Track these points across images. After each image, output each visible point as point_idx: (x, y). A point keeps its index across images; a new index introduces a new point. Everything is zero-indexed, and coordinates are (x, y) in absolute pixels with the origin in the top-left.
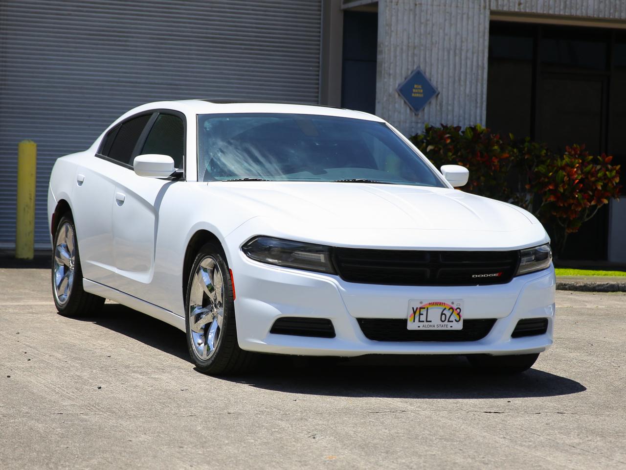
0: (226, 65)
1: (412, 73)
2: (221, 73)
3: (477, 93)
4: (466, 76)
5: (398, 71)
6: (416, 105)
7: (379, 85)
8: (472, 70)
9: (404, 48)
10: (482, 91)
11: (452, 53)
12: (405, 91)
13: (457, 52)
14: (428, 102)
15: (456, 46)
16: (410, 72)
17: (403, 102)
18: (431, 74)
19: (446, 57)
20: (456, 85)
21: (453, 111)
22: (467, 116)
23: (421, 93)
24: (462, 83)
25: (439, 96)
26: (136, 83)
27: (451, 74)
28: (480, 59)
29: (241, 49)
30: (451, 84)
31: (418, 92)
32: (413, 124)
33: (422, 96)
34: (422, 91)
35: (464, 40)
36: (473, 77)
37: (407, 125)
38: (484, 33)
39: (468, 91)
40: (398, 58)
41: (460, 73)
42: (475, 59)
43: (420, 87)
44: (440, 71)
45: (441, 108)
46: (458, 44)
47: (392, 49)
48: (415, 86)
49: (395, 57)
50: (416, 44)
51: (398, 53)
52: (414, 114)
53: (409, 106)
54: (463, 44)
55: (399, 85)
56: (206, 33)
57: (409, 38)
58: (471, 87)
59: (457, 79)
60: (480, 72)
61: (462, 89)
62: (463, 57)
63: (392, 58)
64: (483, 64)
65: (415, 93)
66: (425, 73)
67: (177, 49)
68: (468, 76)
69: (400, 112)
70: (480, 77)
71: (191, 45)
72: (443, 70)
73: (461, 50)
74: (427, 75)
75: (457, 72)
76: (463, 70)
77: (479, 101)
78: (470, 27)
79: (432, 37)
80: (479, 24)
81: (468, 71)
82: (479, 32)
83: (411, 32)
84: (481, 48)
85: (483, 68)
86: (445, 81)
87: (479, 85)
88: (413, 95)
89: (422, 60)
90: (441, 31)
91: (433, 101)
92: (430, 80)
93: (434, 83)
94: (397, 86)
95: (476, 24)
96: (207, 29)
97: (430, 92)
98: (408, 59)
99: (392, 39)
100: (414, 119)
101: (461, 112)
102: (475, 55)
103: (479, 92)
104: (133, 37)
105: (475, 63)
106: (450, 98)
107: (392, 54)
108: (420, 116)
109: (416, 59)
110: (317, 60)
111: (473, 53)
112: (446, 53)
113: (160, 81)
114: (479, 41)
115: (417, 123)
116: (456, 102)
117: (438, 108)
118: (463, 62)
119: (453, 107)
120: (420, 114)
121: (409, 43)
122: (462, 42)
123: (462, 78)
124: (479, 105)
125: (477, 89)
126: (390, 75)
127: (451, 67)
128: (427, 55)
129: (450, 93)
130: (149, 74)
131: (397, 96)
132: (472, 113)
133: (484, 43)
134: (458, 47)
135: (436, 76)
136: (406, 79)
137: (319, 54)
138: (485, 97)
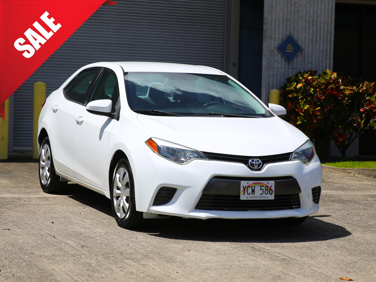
0: (165, 32)
1: (286, 36)
2: (162, 37)
3: (327, 49)
4: (320, 39)
5: (277, 36)
6: (289, 58)
7: (265, 45)
8: (324, 35)
9: (281, 20)
10: (330, 48)
11: (311, 23)
12: (281, 48)
13: (315, 23)
14: (297, 55)
15: (314, 19)
16: (284, 36)
17: (280, 55)
18: (298, 37)
19: (307, 26)
20: (314, 44)
21: (312, 60)
22: (321, 64)
23: (292, 50)
24: (318, 43)
25: (303, 52)
26: (108, 43)
27: (311, 38)
28: (329, 27)
29: (175, 21)
30: (310, 44)
31: (289, 49)
32: (287, 69)
33: (292, 51)
34: (292, 48)
35: (319, 15)
36: (325, 39)
37: (283, 70)
38: (332, 10)
39: (321, 47)
40: (277, 27)
41: (317, 36)
42: (326, 27)
43: (291, 46)
44: (304, 35)
45: (304, 60)
46: (315, 18)
47: (273, 22)
48: (288, 45)
49: (275, 26)
50: (289, 18)
51: (277, 24)
52: (287, 63)
53: (283, 58)
54: (319, 18)
55: (278, 45)
56: (153, 11)
57: (284, 14)
58: (323, 46)
59: (314, 40)
60: (329, 36)
61: (318, 47)
62: (318, 26)
63: (273, 27)
64: (331, 31)
65: (288, 50)
66: (294, 37)
67: (134, 22)
68: (322, 39)
69: (278, 62)
70: (329, 39)
71: (143, 19)
72: (305, 35)
73: (317, 22)
74: (296, 38)
75: (314, 36)
76: (318, 35)
77: (328, 54)
78: (323, 7)
79: (299, 13)
80: (329, 5)
81: (322, 35)
82: (329, 10)
83: (285, 10)
84: (329, 21)
85: (331, 33)
86: (307, 42)
87: (329, 44)
88: (287, 51)
89: (292, 28)
90: (305, 10)
91: (299, 55)
92: (298, 41)
93: (300, 43)
94: (276, 45)
95: (326, 6)
96: (153, 9)
97: (298, 49)
98: (283, 28)
99: (273, 15)
100: (287, 66)
101: (317, 62)
102: (326, 25)
103: (328, 49)
104: (105, 14)
105: (326, 31)
106: (310, 53)
107: (273, 24)
108: (291, 64)
109: (288, 28)
110: (223, 28)
111: (324, 23)
112: (307, 24)
113: (123, 42)
114: (328, 16)
115: (289, 69)
116: (314, 55)
117: (303, 59)
118: (318, 30)
119: (312, 58)
120: (291, 63)
121: (284, 17)
122: (317, 16)
123: (318, 40)
124: (328, 57)
125: (327, 47)
126: (272, 38)
127: (311, 33)
128: (296, 26)
129: (310, 50)
130: (116, 38)
131: (276, 51)
132: (324, 63)
133: (332, 17)
134: (315, 20)
135: (302, 39)
136: (282, 40)
137: (224, 24)
138: (332, 52)
